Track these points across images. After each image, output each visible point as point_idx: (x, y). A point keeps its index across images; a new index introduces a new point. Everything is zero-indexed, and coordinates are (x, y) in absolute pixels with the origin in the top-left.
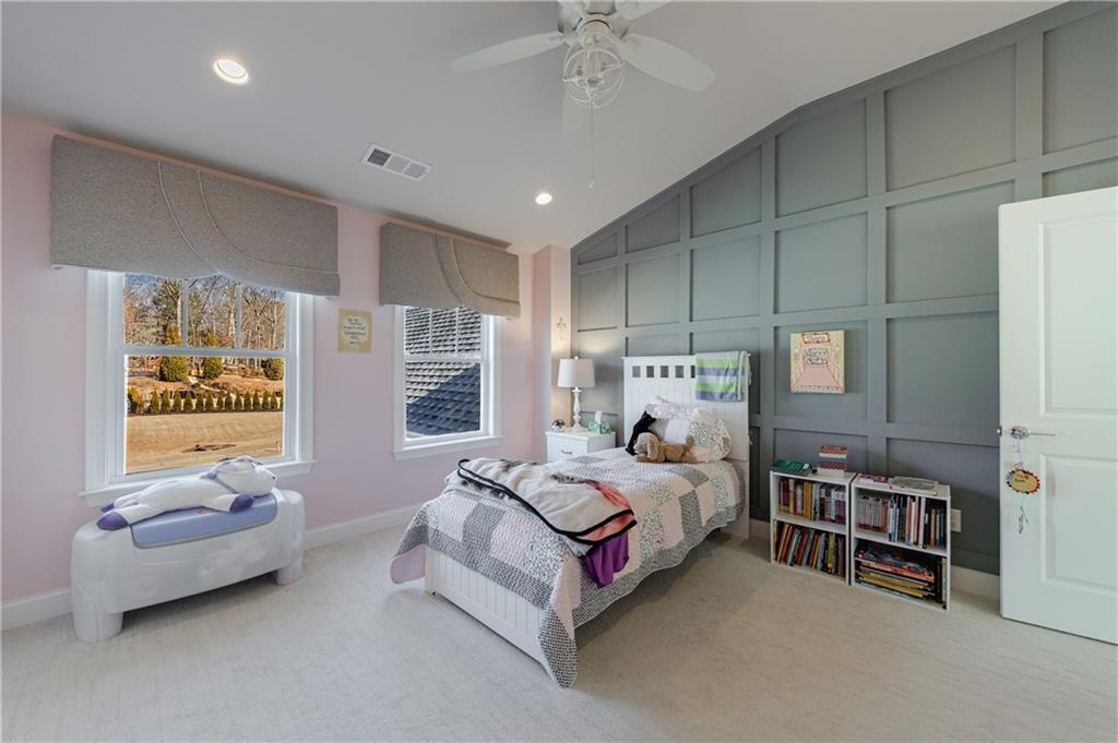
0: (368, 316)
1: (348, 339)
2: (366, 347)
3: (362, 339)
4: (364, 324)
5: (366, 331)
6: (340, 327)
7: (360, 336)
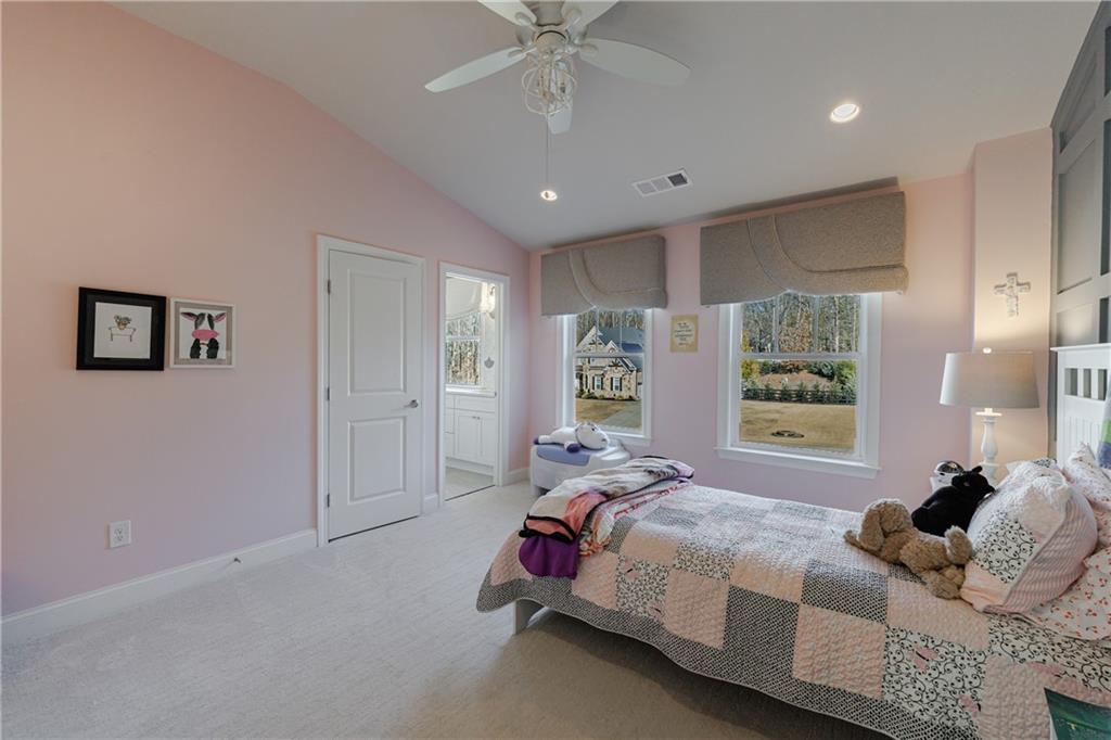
0: (695, 319)
1: (678, 341)
2: (694, 348)
3: (690, 340)
4: (691, 326)
5: (693, 333)
6: (673, 331)
7: (688, 338)
